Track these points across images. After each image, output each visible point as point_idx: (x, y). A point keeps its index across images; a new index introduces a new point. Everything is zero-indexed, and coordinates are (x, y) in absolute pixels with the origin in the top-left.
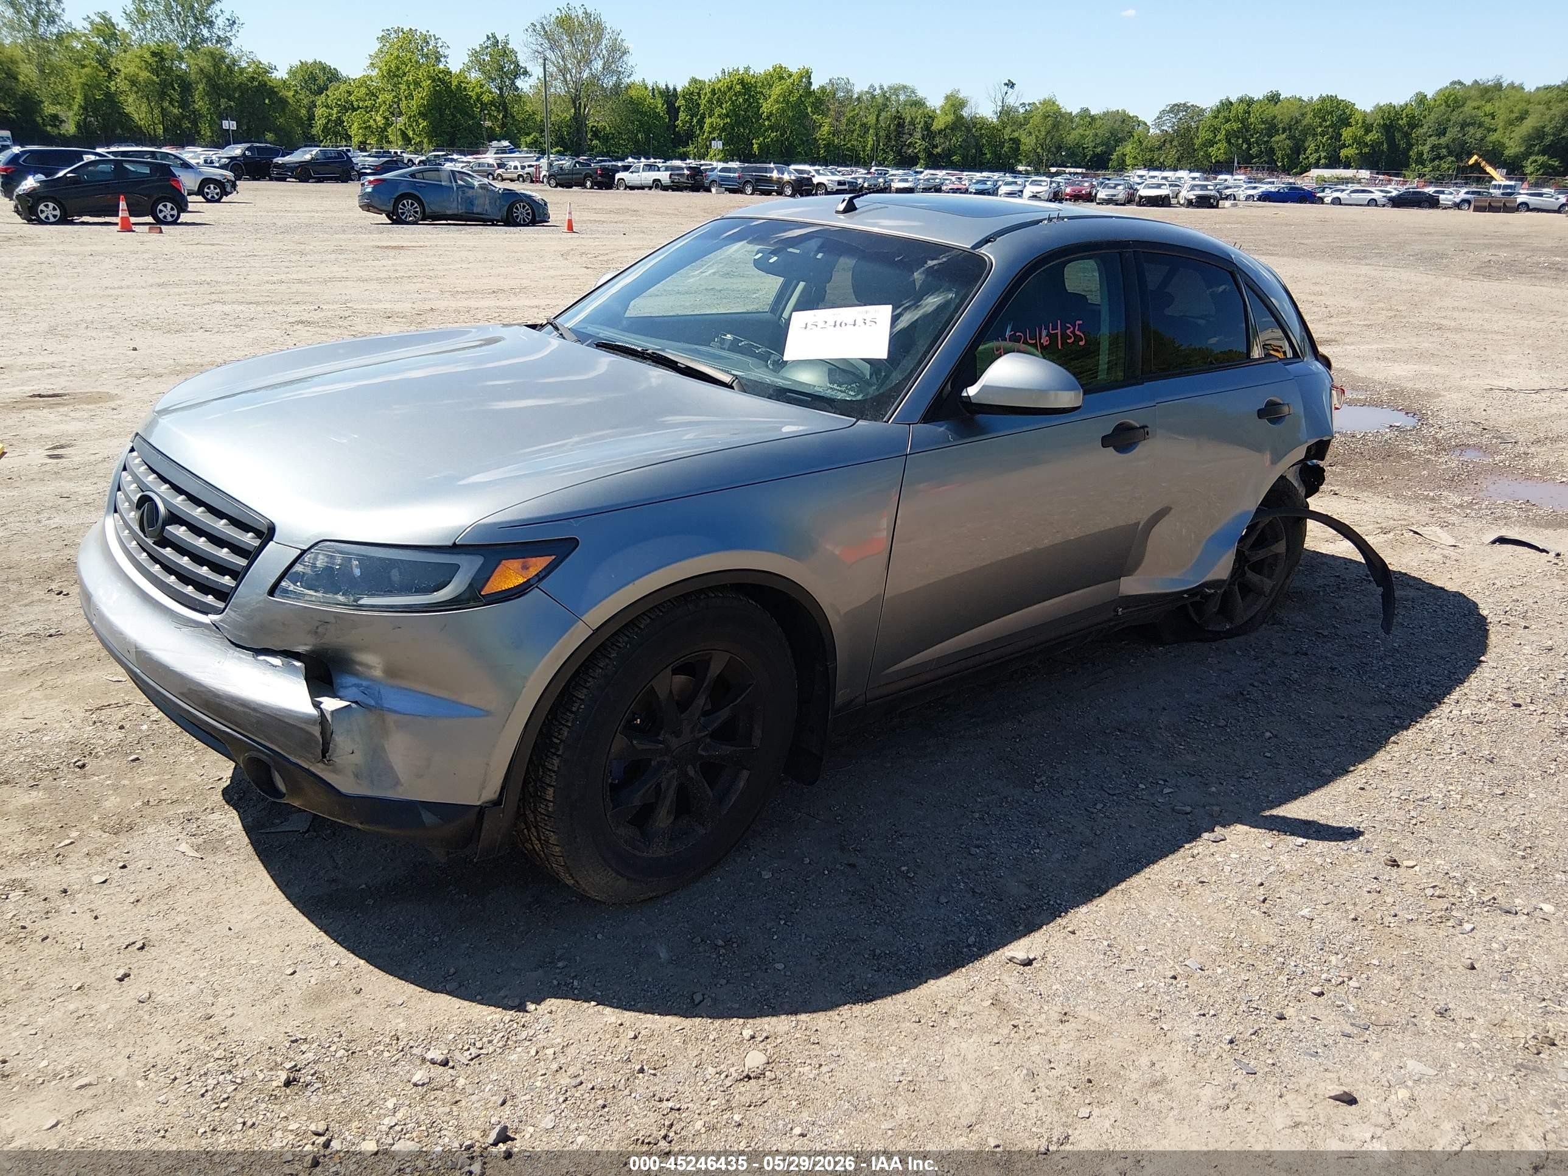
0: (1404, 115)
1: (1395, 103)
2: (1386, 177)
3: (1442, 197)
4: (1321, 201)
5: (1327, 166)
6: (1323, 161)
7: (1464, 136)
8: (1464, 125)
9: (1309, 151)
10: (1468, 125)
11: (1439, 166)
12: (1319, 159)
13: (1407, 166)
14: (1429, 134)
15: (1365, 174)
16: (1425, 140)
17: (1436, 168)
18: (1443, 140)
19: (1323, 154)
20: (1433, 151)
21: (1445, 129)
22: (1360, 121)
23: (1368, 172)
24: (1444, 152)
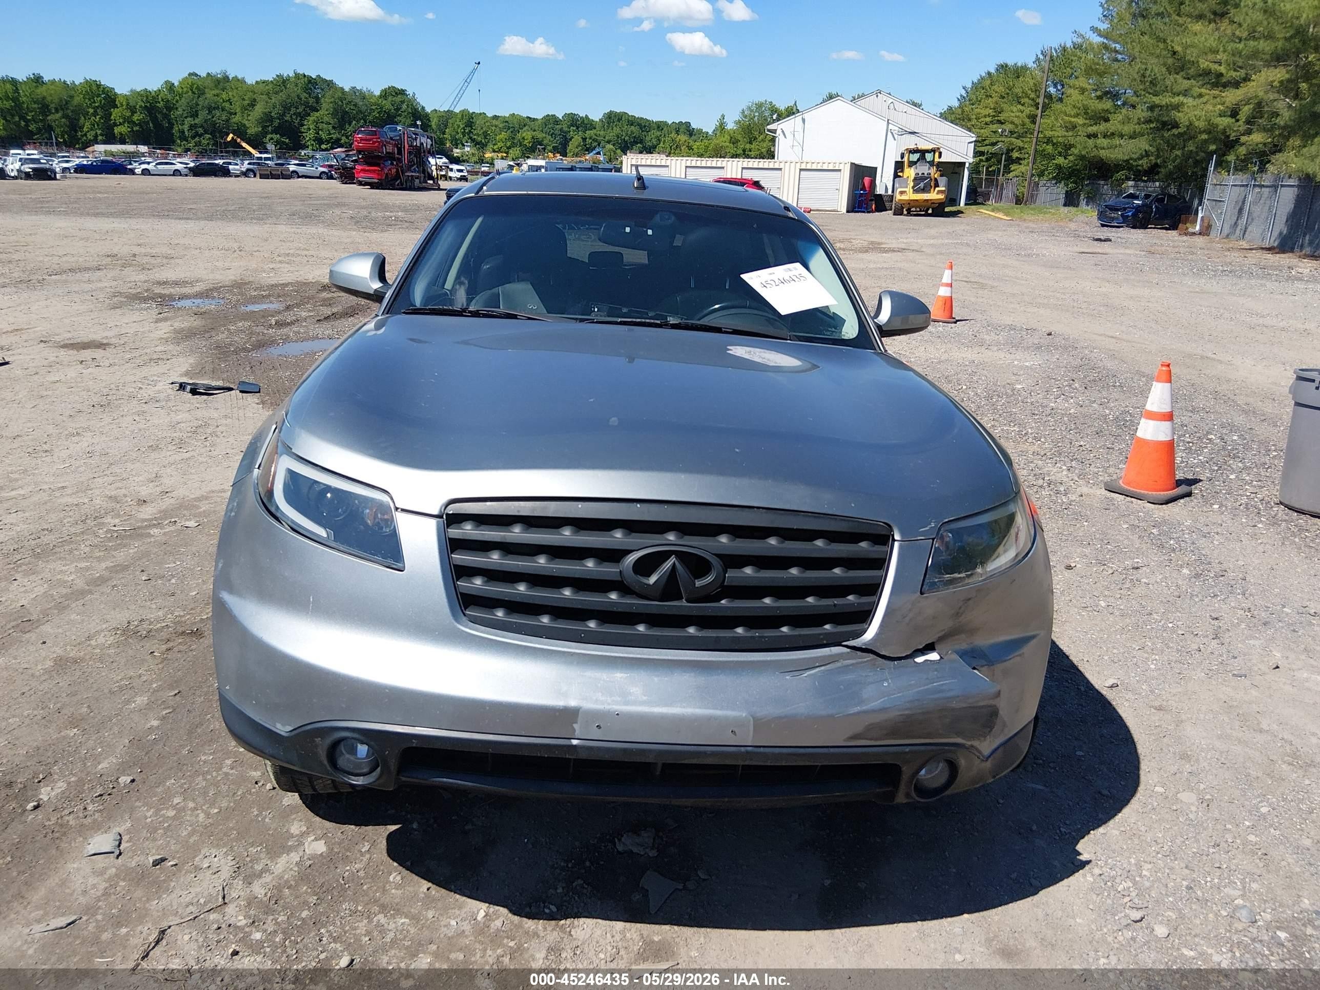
0: (160, 100)
1: (150, 89)
2: (163, 151)
3: (231, 167)
4: (132, 172)
5: (105, 142)
6: (100, 138)
7: (213, 117)
8: (210, 109)
9: (85, 129)
10: (214, 108)
11: (200, 142)
12: (96, 136)
13: (174, 142)
14: (184, 116)
15: (143, 149)
16: (183, 121)
17: (198, 144)
18: (197, 121)
19: (99, 132)
20: (192, 130)
21: (197, 111)
22: (124, 103)
23: (146, 147)
24: (201, 130)
